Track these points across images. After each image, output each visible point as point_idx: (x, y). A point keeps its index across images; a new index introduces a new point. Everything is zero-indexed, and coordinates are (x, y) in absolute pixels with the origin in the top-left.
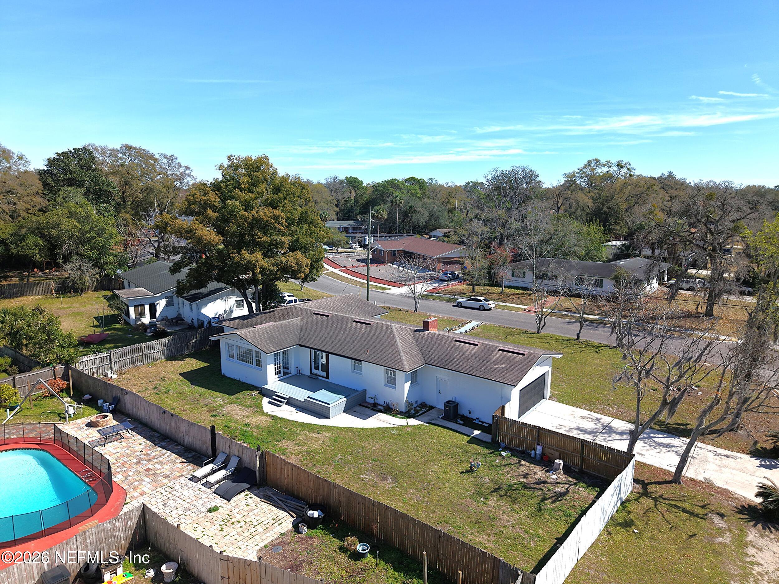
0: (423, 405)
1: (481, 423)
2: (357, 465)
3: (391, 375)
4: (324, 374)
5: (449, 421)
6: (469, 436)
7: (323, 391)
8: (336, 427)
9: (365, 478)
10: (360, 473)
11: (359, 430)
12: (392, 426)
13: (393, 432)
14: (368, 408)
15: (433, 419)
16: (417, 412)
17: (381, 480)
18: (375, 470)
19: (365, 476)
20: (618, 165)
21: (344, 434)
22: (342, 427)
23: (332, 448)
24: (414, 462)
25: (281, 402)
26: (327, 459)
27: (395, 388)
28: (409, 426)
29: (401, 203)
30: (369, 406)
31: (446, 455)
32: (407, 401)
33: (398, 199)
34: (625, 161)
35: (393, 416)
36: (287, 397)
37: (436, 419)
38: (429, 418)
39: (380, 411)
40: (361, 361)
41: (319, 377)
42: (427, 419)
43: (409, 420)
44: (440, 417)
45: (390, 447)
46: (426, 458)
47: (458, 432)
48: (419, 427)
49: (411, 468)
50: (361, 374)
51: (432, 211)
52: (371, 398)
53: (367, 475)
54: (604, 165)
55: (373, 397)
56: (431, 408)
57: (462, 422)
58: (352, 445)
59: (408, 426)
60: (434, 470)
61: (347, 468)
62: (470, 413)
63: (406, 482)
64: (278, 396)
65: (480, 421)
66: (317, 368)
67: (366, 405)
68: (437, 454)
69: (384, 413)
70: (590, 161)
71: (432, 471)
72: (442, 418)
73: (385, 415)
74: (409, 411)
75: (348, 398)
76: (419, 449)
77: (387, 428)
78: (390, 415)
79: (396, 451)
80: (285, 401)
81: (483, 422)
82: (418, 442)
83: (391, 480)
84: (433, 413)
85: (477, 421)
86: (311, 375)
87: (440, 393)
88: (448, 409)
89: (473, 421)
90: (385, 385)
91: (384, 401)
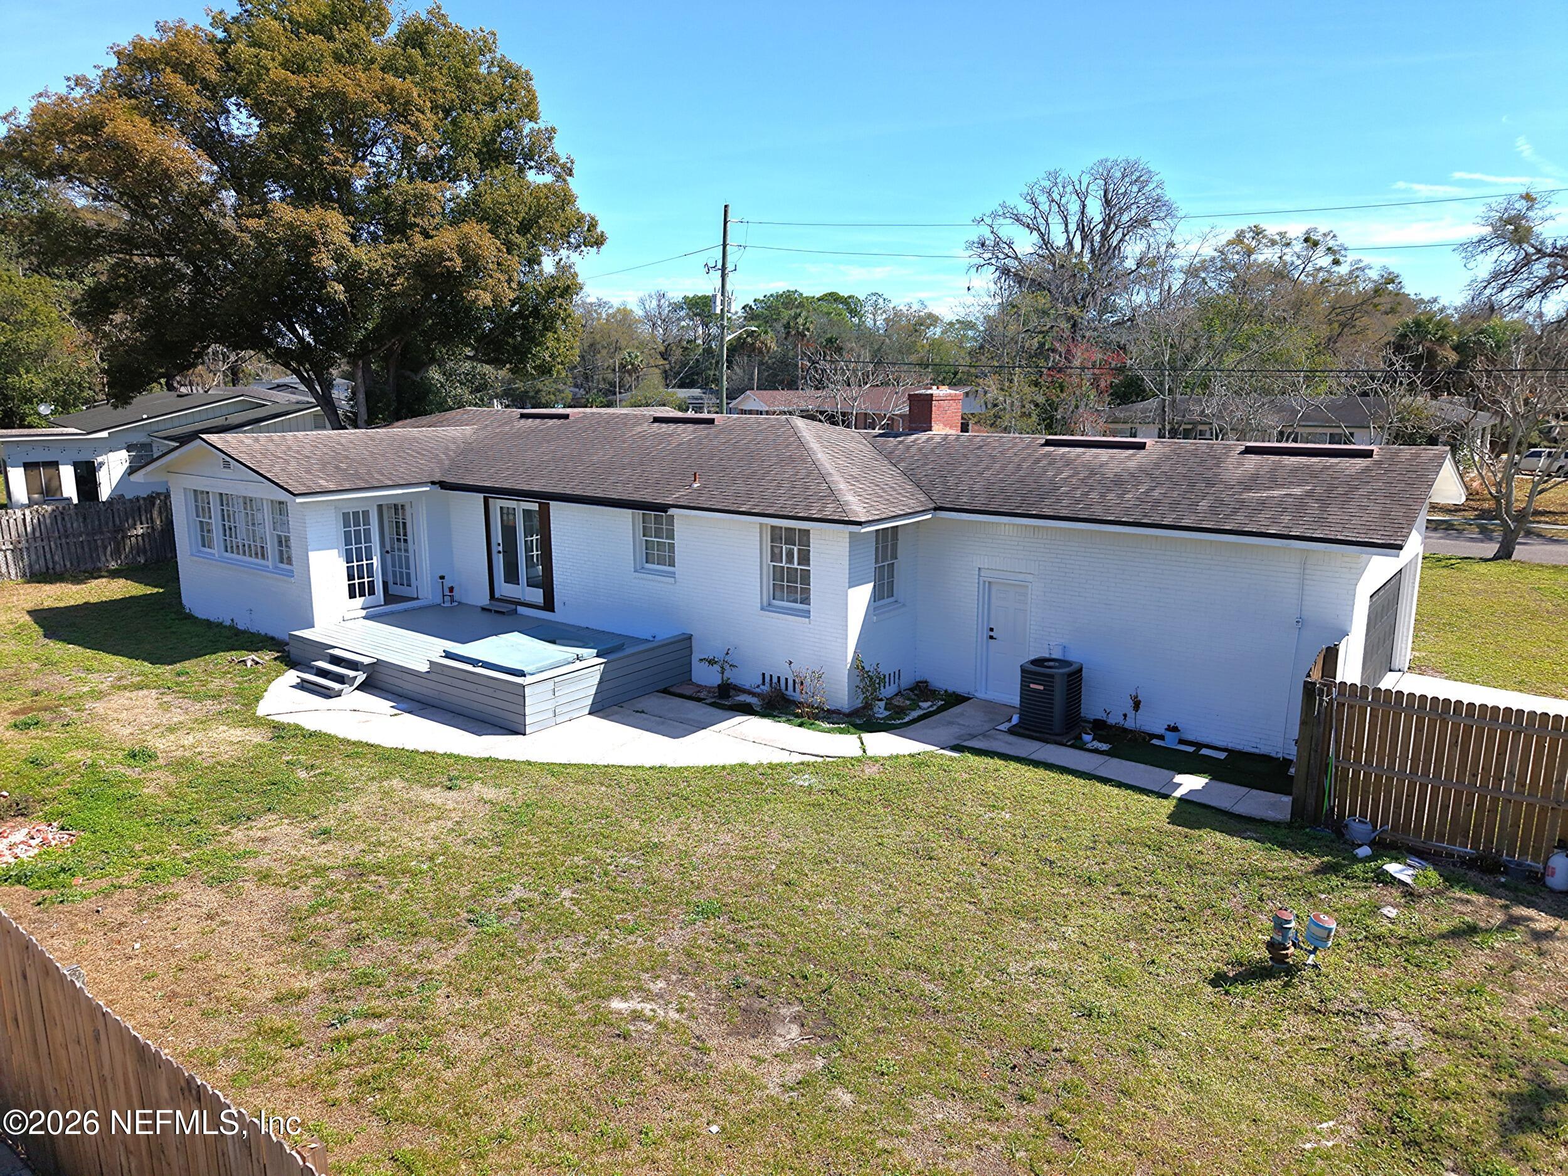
0: (922, 690)
1: (1191, 749)
2: (604, 935)
3: (790, 559)
4: (537, 595)
5: (1047, 741)
6: (1166, 797)
7: (516, 638)
8: (543, 766)
9: (636, 1016)
10: (608, 981)
11: (640, 774)
12: (796, 759)
13: (804, 780)
14: (699, 700)
15: (973, 737)
16: (900, 711)
17: (735, 1032)
18: (700, 967)
19: (634, 1004)
20: (1306, 240)
21: (572, 792)
22: (564, 766)
23: (495, 850)
24: (921, 916)
25: (341, 679)
26: (444, 904)
27: (807, 614)
28: (875, 760)
29: (808, 330)
30: (702, 695)
31: (1090, 882)
32: (858, 667)
33: (801, 321)
34: (1323, 229)
35: (800, 725)
36: (367, 661)
37: (984, 735)
38: (955, 730)
39: (747, 710)
40: (664, 508)
41: (520, 609)
42: (949, 733)
43: (867, 737)
44: (1005, 727)
45: (786, 845)
46: (984, 895)
47: (1105, 781)
48: (917, 762)
49: (912, 954)
50: (672, 575)
51: (879, 350)
52: (712, 662)
53: (648, 997)
54: (1273, 243)
55: (719, 656)
56: (956, 699)
57: (1104, 747)
58: (598, 838)
59: (864, 759)
60: (1047, 964)
61: (541, 955)
62: (1137, 705)
63: (892, 1046)
64: (337, 660)
65: (1182, 742)
66: (512, 576)
67: (688, 691)
68: (1038, 874)
69: (763, 715)
70: (1243, 232)
71: (1039, 972)
72: (1011, 731)
73: (766, 723)
74: (868, 706)
75: (613, 656)
76: (938, 853)
77: (771, 766)
78: (788, 721)
79: (818, 862)
80: (361, 677)
81: (1199, 746)
82: (927, 820)
83: (795, 1031)
84: (964, 717)
85: (1171, 741)
86: (493, 602)
87: (991, 637)
88: (1041, 688)
89: (1155, 741)
90: (767, 607)
91: (764, 674)
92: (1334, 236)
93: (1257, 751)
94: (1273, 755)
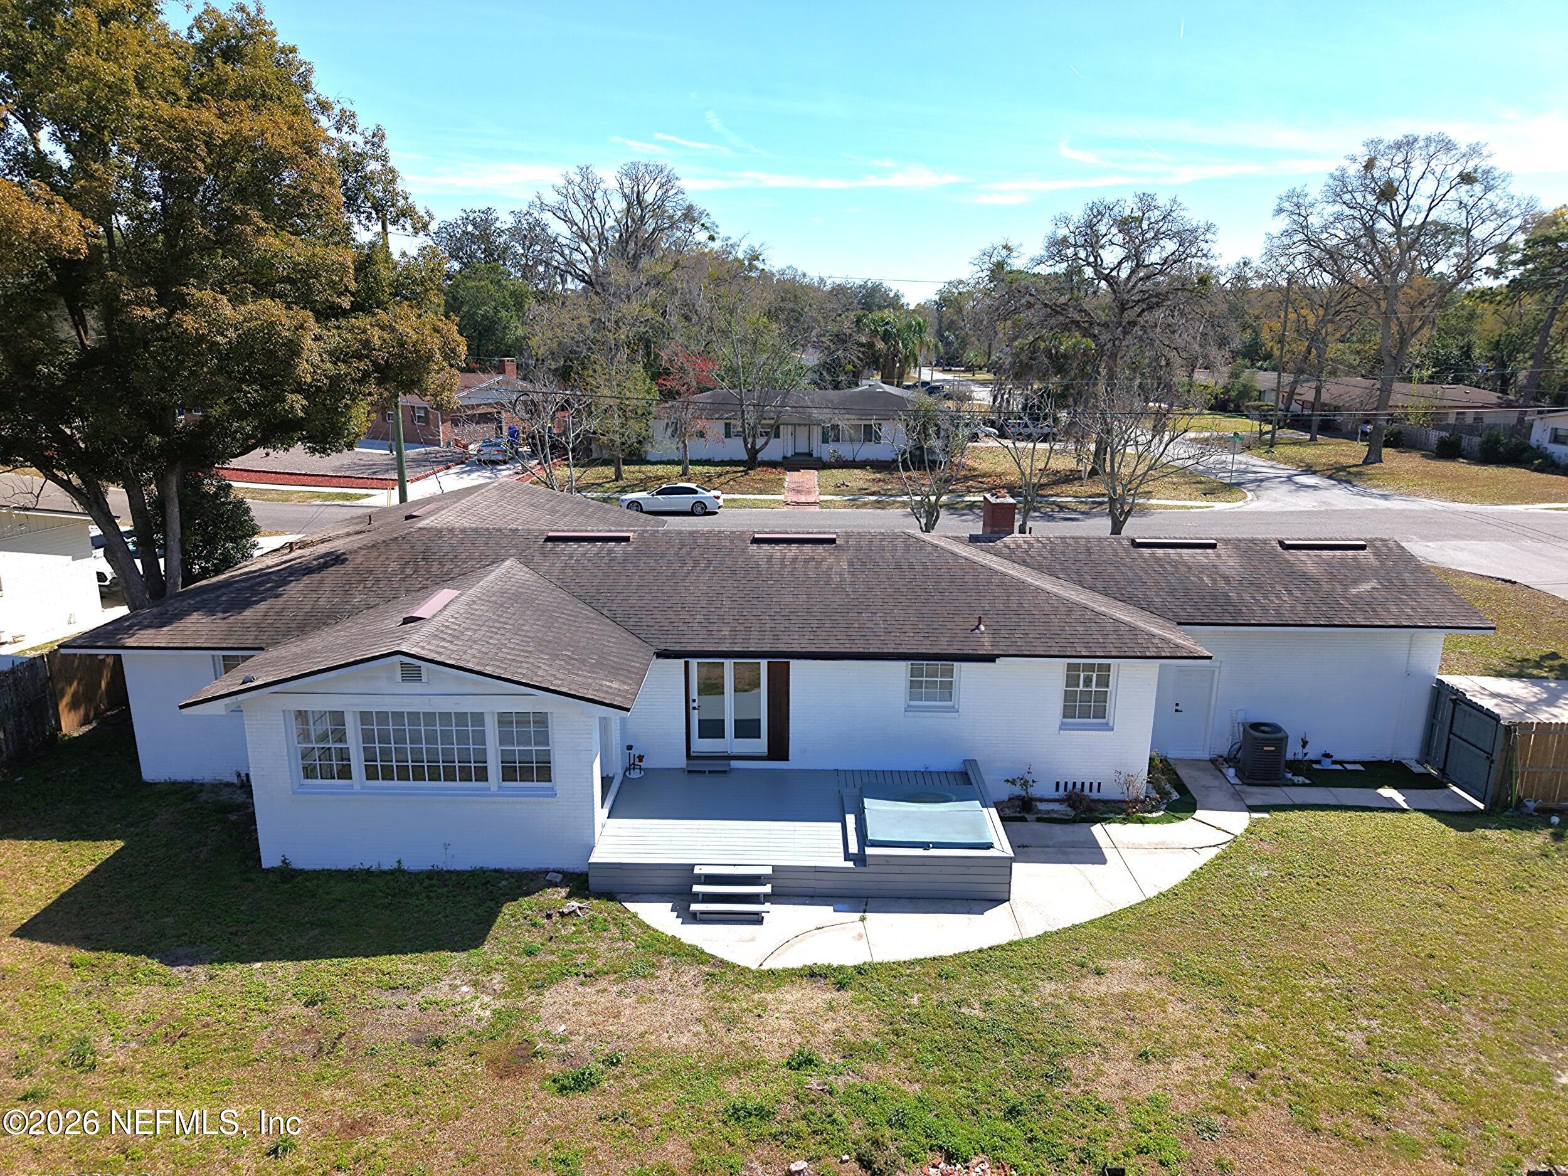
1: (1340, 767)
3: (1088, 684)
5: (1278, 786)
14: (1022, 819)
15: (1238, 795)
25: (748, 899)
27: (1106, 727)
35: (1142, 821)
36: (768, 871)
37: (1240, 792)
41: (735, 764)
42: (1223, 797)
44: (1233, 781)
50: (953, 709)
52: (1014, 782)
57: (1305, 780)
59: (1242, 838)
62: (1307, 743)
65: (1334, 763)
72: (1246, 783)
78: (1127, 820)
81: (1341, 763)
85: (1327, 765)
86: (690, 762)
87: (1177, 710)
88: (1273, 749)
89: (1315, 766)
90: (1063, 727)
91: (1058, 783)
92: (708, 214)
93: (1373, 759)
94: (1385, 759)
